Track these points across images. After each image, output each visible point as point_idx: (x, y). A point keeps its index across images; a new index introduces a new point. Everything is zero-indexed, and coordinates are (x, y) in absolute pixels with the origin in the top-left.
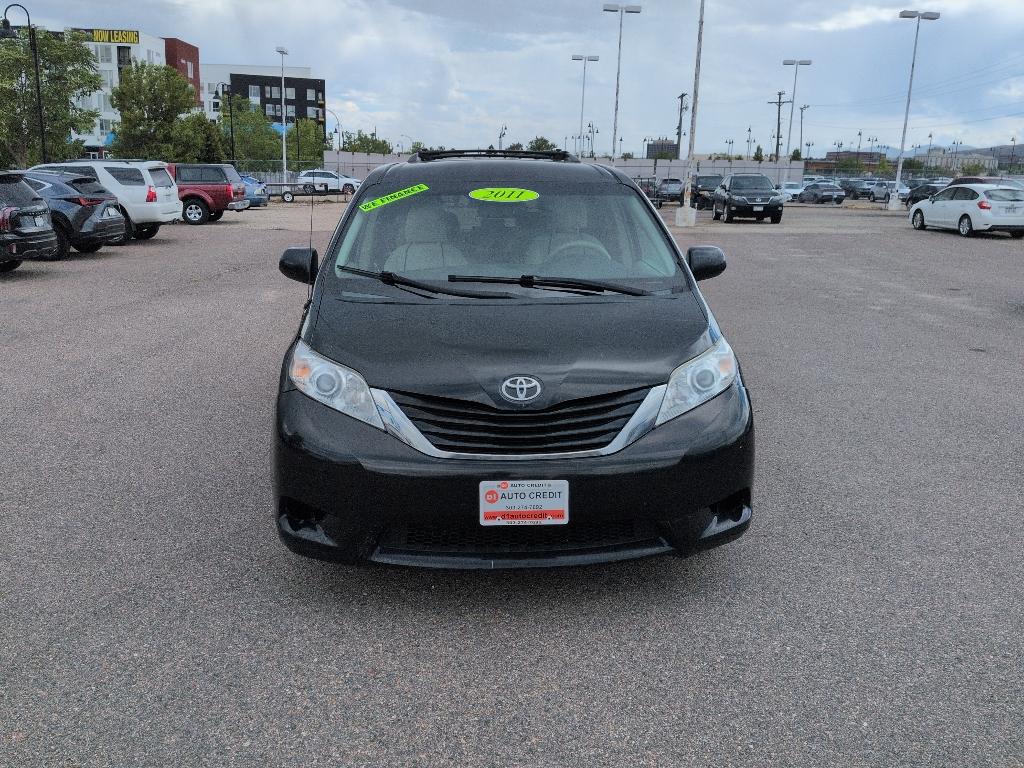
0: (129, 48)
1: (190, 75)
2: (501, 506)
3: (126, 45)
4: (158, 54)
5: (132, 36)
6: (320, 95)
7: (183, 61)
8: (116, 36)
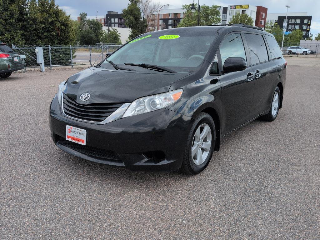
0: (245, 10)
1: (263, 17)
2: (71, 135)
3: (245, 9)
4: (254, 12)
5: (247, 7)
6: (309, 21)
7: (262, 13)
8: (242, 7)
